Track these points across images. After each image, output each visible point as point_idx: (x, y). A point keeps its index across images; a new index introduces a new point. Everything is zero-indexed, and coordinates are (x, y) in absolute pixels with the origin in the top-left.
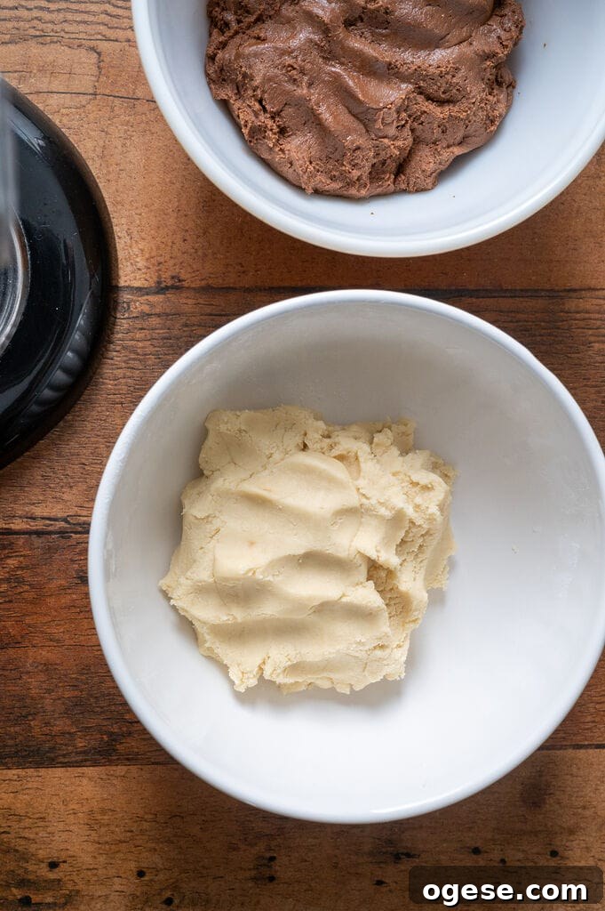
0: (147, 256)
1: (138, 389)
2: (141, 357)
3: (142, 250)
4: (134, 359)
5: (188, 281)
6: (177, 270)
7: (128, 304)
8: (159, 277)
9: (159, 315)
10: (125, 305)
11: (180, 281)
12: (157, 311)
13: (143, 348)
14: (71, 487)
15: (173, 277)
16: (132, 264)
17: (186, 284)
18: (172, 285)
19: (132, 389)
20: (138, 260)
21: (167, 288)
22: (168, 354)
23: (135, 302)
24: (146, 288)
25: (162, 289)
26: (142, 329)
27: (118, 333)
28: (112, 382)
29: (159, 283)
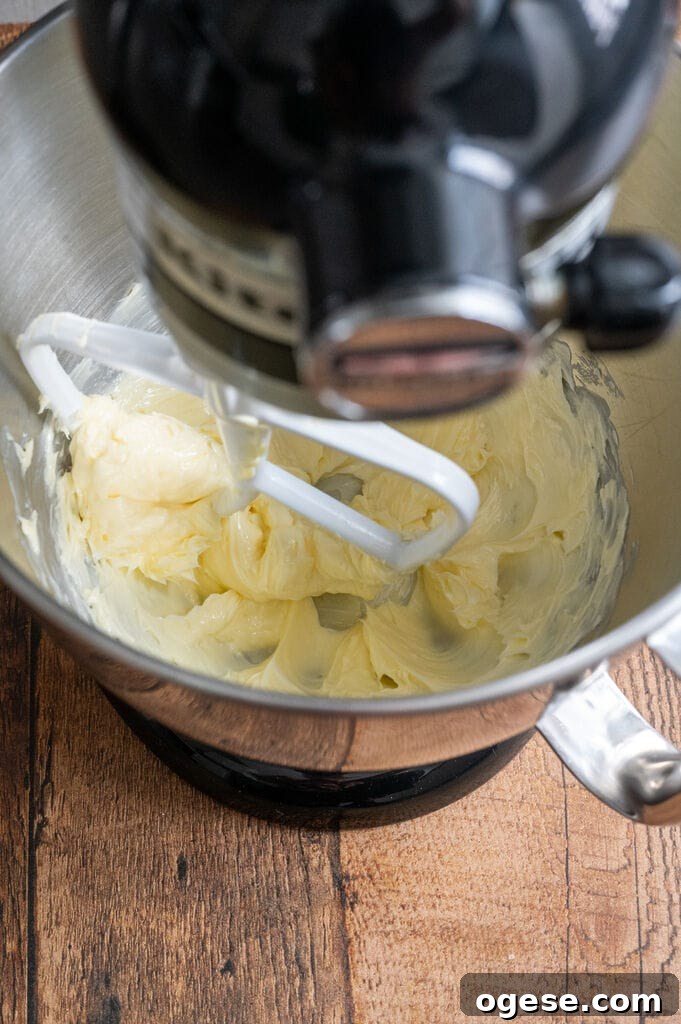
0: (380, 861)
1: (213, 860)
2: (253, 863)
3: (385, 854)
4: (250, 853)
5: (353, 915)
6: (364, 900)
7: (318, 841)
8: (355, 878)
9: (307, 879)
10: (316, 837)
11: (352, 904)
12: (312, 878)
13: (265, 862)
14: (89, 785)
15: (355, 895)
16: (367, 842)
17: (348, 912)
18: (346, 895)
19: (213, 851)
20: (373, 850)
21: (341, 889)
22: (259, 896)
23: (322, 850)
24: (339, 862)
25: (340, 883)
26: (288, 860)
27: (282, 830)
28: (221, 827)
29: (347, 878)
